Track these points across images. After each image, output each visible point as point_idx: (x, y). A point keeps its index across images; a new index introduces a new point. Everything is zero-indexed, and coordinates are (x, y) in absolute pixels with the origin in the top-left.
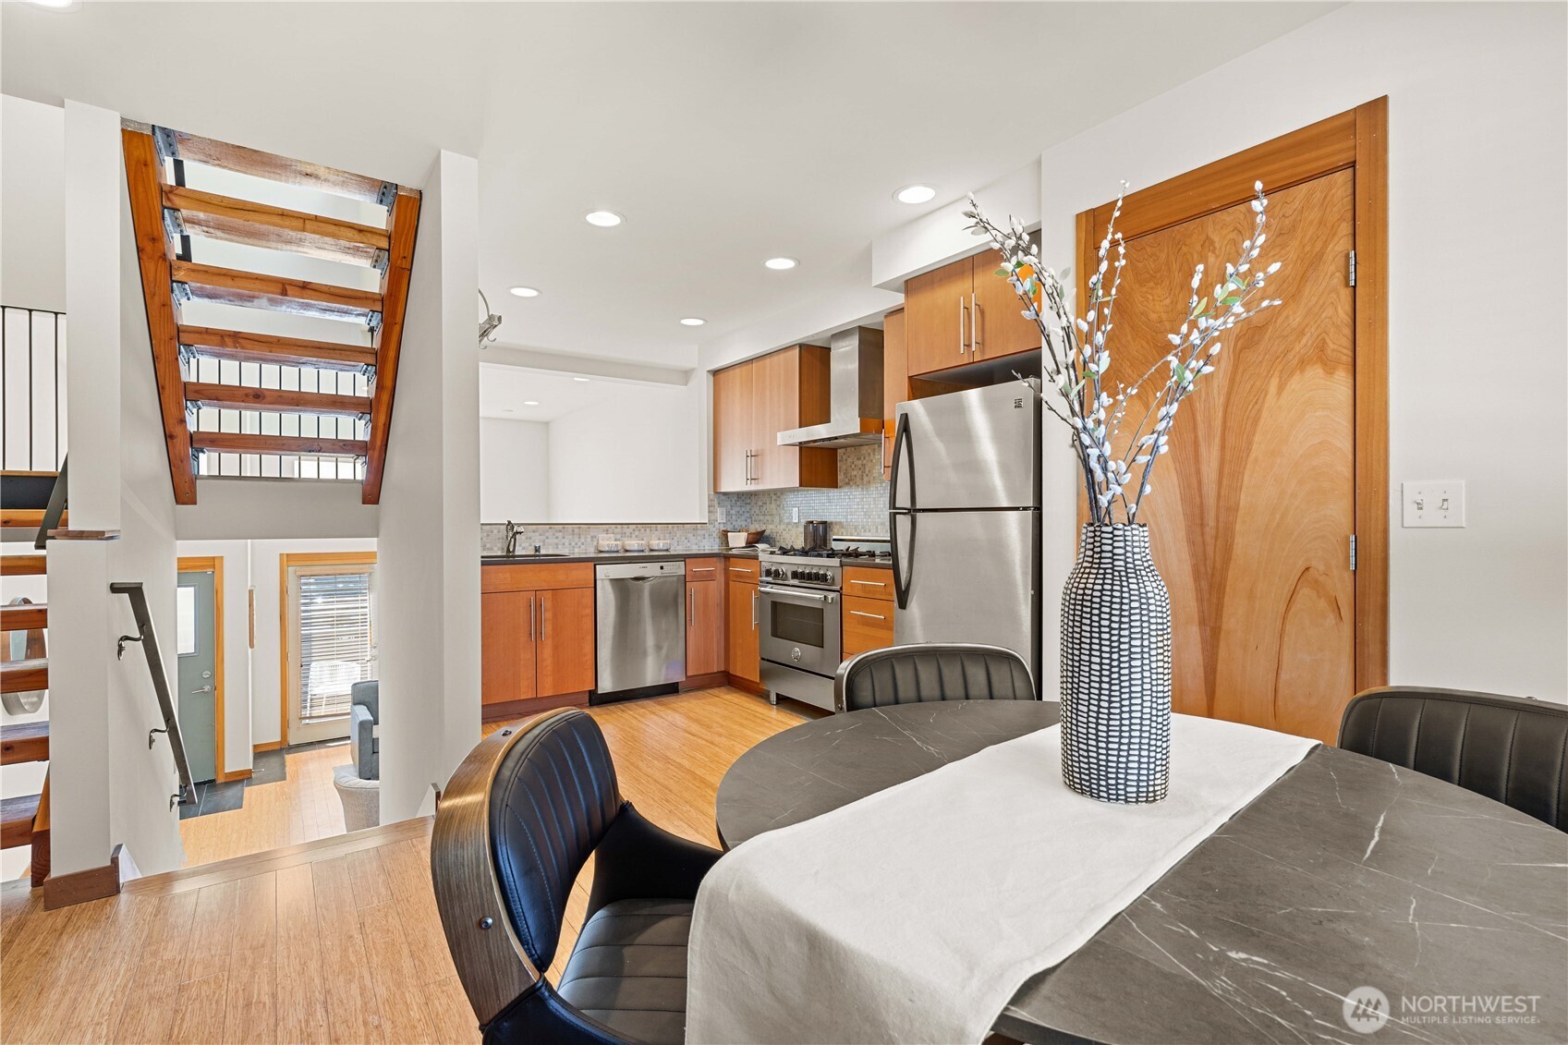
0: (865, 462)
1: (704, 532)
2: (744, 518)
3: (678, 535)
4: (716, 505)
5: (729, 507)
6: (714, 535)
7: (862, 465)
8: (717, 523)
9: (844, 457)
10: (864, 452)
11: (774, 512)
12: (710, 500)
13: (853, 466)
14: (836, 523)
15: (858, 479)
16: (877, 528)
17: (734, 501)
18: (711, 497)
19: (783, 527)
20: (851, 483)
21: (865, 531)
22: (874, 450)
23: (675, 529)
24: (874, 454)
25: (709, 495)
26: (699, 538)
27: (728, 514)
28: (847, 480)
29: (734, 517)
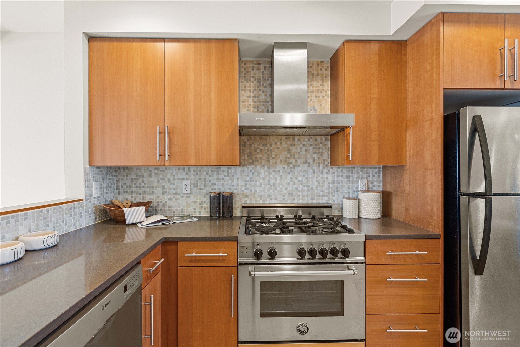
0: (271, 148)
1: (81, 209)
2: (111, 190)
3: (54, 220)
4: (92, 179)
5: (101, 180)
6: (90, 210)
7: (268, 150)
8: (92, 198)
9: (248, 143)
10: (271, 141)
11: (156, 184)
12: (86, 174)
13: (258, 151)
14: (238, 194)
15: (263, 161)
16: (284, 196)
17: (105, 174)
18: (88, 171)
19: (166, 197)
20: (256, 163)
21: (271, 199)
22: (281, 140)
23: (51, 212)
24: (281, 143)
25: (85, 168)
26: (76, 217)
27: (101, 188)
28: (251, 161)
29: (105, 190)
